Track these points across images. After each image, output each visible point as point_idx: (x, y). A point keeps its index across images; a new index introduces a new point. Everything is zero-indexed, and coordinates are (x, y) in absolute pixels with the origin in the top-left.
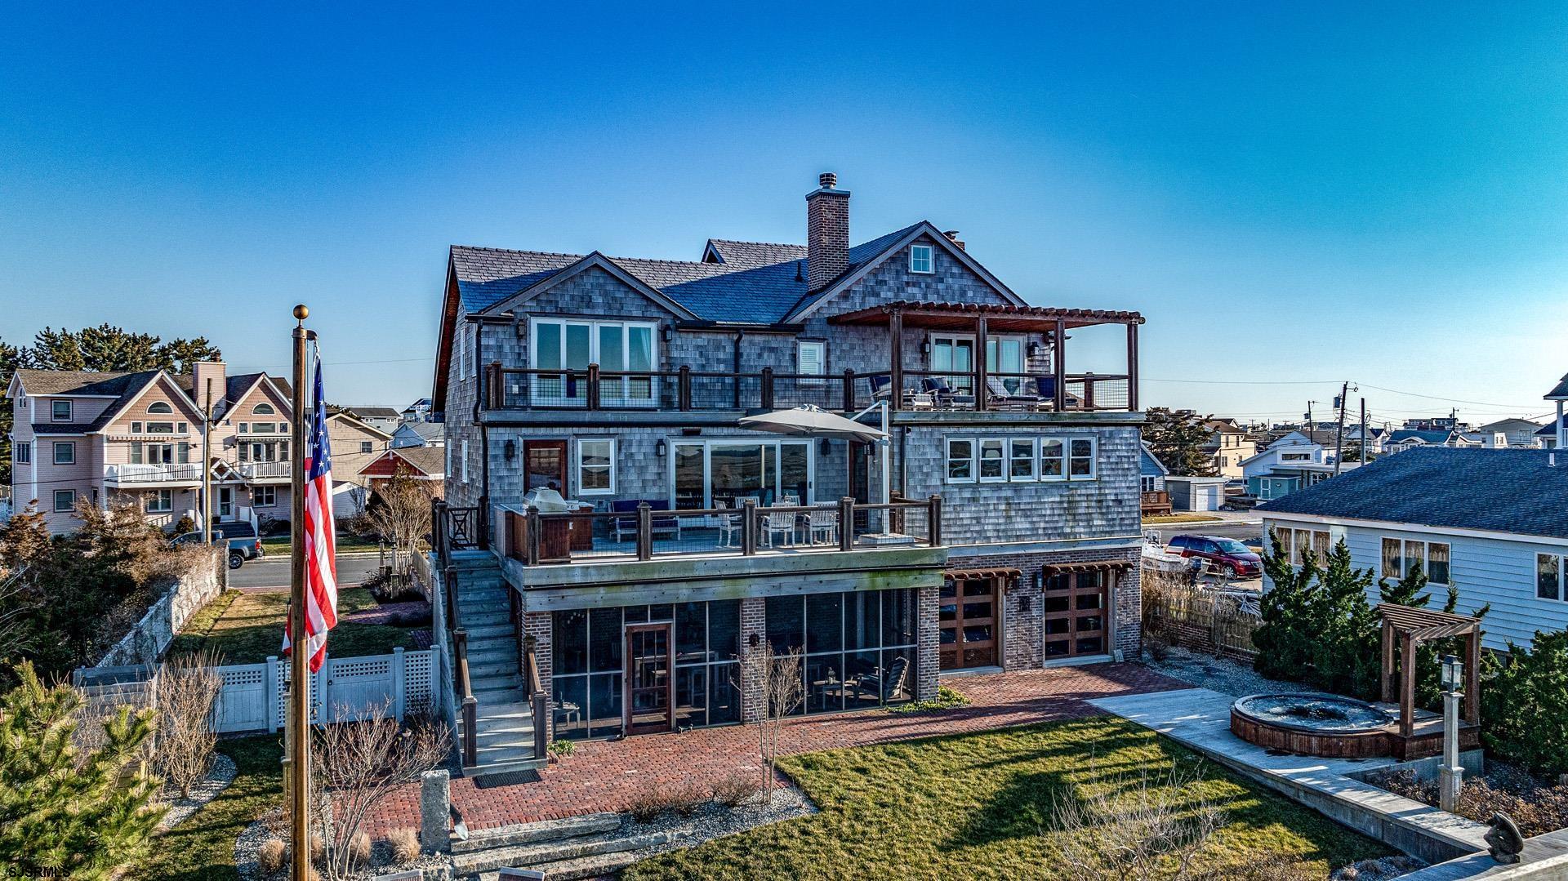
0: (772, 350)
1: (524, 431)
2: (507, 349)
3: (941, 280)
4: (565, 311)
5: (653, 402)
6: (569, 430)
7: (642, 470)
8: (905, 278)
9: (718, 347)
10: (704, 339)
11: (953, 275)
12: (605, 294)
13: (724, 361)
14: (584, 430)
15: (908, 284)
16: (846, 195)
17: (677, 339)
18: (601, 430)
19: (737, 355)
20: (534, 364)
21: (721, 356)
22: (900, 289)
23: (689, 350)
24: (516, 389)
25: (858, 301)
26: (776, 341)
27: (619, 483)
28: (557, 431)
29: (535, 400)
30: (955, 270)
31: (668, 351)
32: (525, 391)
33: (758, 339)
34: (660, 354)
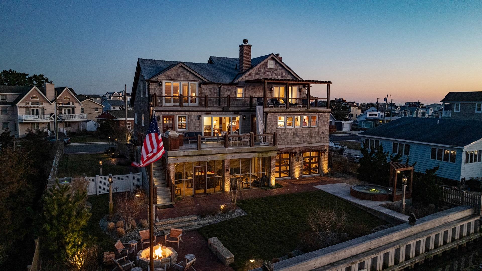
0: (229, 90)
1: (163, 113)
2: (156, 89)
3: (276, 70)
4: (173, 79)
5: (196, 105)
6: (175, 113)
7: (195, 124)
9: (215, 89)
10: (211, 87)
12: (183, 74)
13: (216, 93)
14: (179, 113)
15: (267, 71)
16: (250, 46)
17: (204, 87)
18: (184, 113)
19: (220, 91)
20: (164, 94)
22: (265, 73)
23: (207, 90)
24: (159, 101)
25: (253, 76)
26: (230, 87)
28: (171, 113)
29: (165, 104)
31: (201, 90)
32: (162, 101)
33: (226, 87)
34: (199, 91)
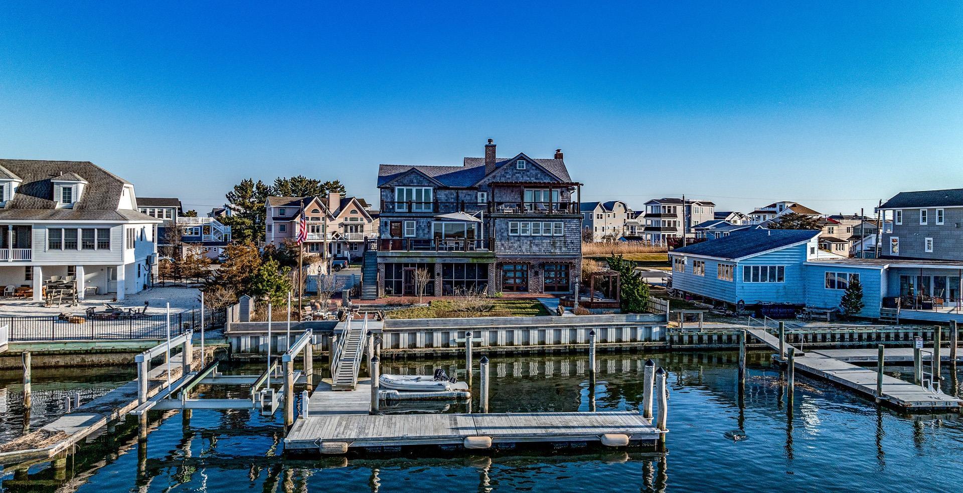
0: (469, 195)
1: (390, 218)
2: (389, 196)
3: (528, 171)
4: (405, 184)
5: (431, 210)
6: (402, 218)
7: (424, 230)
8: (515, 171)
9: (452, 194)
10: (447, 192)
11: (533, 170)
12: (417, 179)
13: (453, 198)
14: (407, 218)
15: (516, 173)
16: (495, 146)
17: (439, 192)
18: (412, 219)
19: (458, 196)
20: (396, 200)
21: (453, 197)
22: (514, 175)
23: (442, 195)
24: (391, 207)
25: (498, 178)
26: (470, 192)
27: (417, 234)
28: (399, 219)
29: (397, 210)
30: (534, 168)
31: (436, 195)
32: (393, 207)
33: (464, 191)
34: (434, 196)
